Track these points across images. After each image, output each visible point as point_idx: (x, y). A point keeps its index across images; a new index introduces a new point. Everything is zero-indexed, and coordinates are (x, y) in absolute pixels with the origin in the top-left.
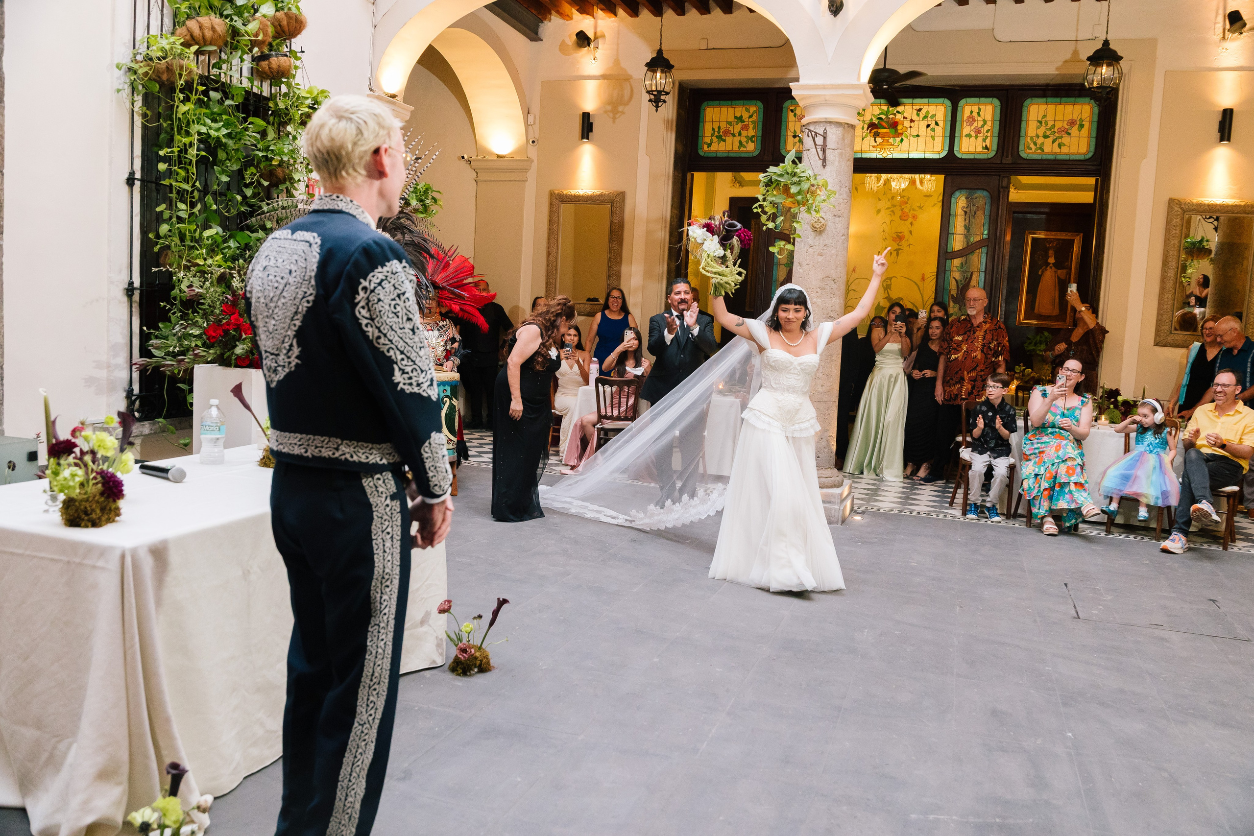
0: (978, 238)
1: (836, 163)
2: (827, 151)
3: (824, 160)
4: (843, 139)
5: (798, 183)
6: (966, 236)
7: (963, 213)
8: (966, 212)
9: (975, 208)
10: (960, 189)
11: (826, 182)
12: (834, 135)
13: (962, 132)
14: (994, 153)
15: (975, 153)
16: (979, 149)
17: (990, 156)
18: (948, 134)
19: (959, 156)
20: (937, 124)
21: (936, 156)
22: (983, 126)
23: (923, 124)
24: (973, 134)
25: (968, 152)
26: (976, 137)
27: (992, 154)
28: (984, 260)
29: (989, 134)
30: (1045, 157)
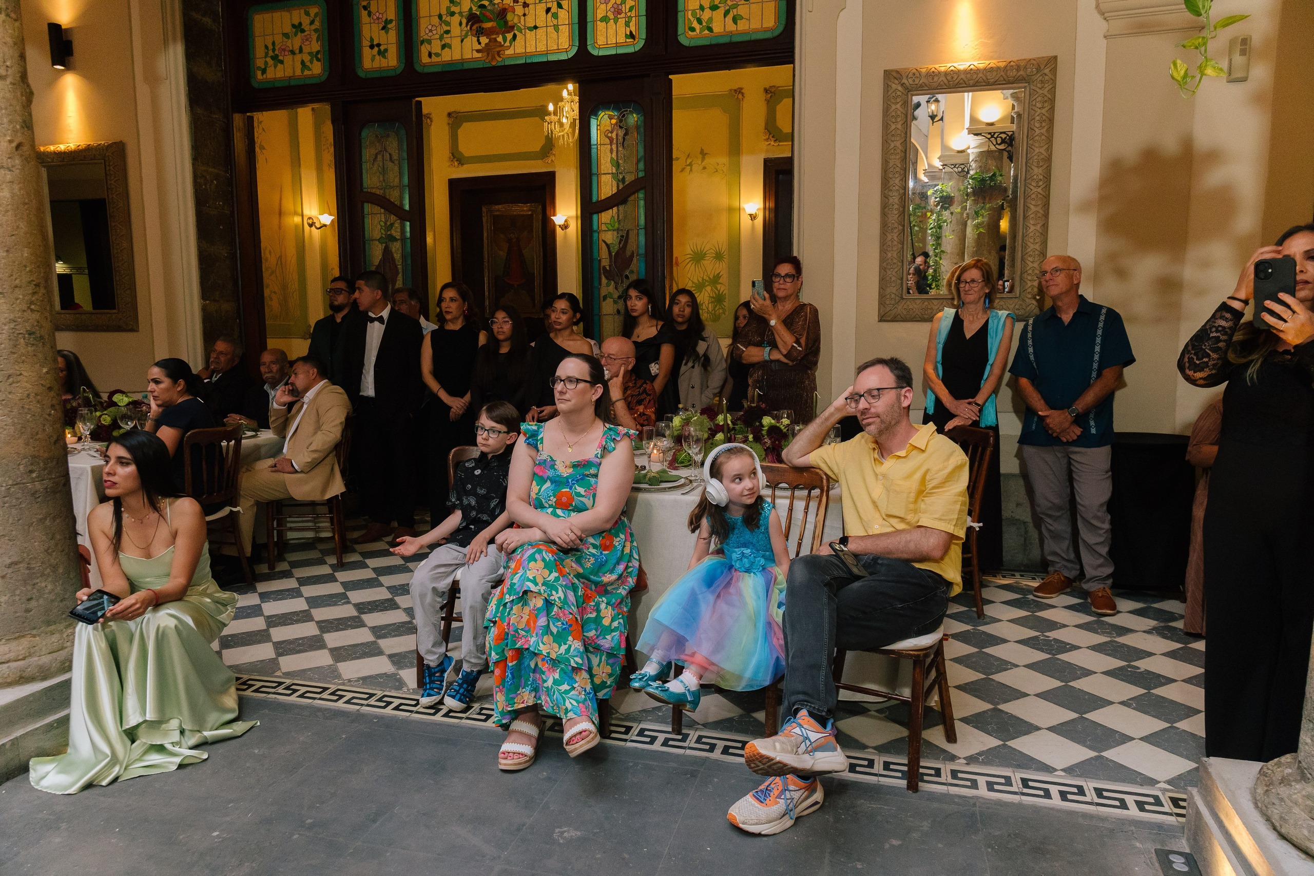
0: (632, 178)
6: (617, 176)
7: (608, 141)
8: (611, 140)
13: (595, 14)
14: (642, 43)
15: (617, 45)
16: (622, 39)
17: (638, 47)
18: (576, 20)
19: (595, 52)
20: (560, 5)
21: (563, 56)
22: (623, 2)
23: (541, 8)
24: (611, 15)
25: (607, 45)
26: (616, 21)
27: (640, 44)
28: (642, 210)
29: (633, 14)
30: (714, 41)
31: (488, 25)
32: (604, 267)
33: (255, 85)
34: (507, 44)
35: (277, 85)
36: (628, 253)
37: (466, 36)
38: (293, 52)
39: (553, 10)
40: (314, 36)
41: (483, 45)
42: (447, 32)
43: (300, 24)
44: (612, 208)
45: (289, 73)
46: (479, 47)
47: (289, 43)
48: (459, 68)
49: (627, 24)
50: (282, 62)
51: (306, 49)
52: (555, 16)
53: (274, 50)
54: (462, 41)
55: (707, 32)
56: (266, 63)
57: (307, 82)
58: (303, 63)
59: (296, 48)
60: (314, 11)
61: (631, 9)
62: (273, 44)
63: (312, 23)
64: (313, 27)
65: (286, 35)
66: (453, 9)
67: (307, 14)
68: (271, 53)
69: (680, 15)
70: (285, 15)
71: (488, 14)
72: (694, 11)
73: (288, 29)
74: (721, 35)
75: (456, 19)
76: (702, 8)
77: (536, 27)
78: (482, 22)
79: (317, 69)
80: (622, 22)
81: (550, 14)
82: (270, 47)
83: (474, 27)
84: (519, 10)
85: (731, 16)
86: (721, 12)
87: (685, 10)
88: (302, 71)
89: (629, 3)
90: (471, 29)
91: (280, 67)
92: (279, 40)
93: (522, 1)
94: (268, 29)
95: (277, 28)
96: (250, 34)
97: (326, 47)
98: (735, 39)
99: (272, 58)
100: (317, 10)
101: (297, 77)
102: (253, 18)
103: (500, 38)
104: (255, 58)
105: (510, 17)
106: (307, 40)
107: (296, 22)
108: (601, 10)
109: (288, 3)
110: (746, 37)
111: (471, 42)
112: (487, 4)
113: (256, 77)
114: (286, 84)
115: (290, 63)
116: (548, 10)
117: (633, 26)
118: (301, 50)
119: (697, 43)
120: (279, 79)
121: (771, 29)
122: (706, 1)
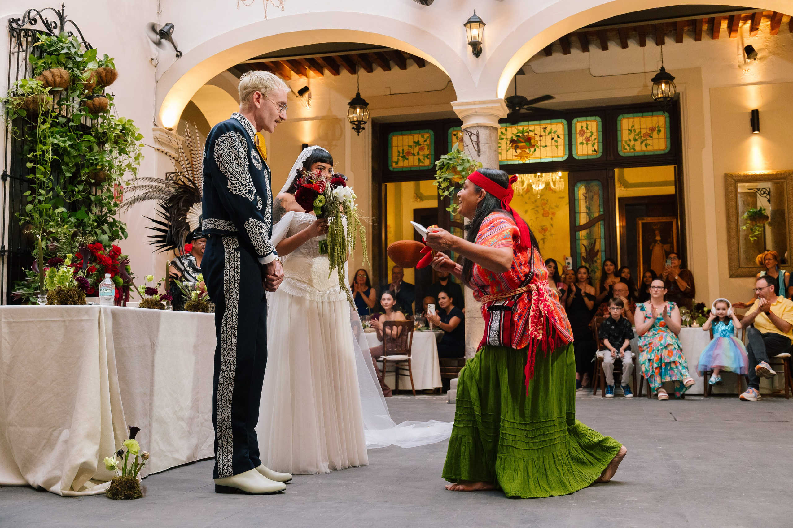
0: (596, 215)
1: (487, 153)
2: (480, 145)
3: (479, 151)
4: (490, 137)
5: (462, 164)
6: (588, 214)
7: (584, 198)
8: (586, 197)
9: (591, 194)
10: (580, 180)
12: (484, 134)
13: (577, 142)
14: (601, 154)
15: (588, 155)
16: (590, 152)
17: (598, 157)
18: (567, 143)
19: (576, 158)
20: (558, 137)
21: (560, 159)
22: (591, 136)
23: (549, 138)
24: (585, 142)
25: (583, 155)
26: (587, 144)
27: (599, 155)
28: (603, 230)
29: (596, 141)
30: (637, 154)
31: (522, 144)
32: (583, 257)
33: (391, 169)
34: (531, 153)
35: (404, 170)
36: (596, 250)
37: (509, 149)
38: (414, 155)
39: (555, 139)
40: (426, 148)
41: (518, 153)
42: (500, 147)
43: (418, 141)
44: (586, 229)
45: (411, 164)
46: (516, 154)
47: (412, 150)
48: (506, 163)
49: (593, 146)
50: (407, 159)
51: (421, 153)
52: (556, 141)
53: (403, 153)
54: (507, 151)
55: (632, 150)
56: (398, 159)
57: (422, 168)
58: (419, 160)
59: (416, 152)
60: (426, 136)
61: (595, 139)
62: (403, 150)
63: (425, 141)
64: (426, 143)
65: (410, 147)
66: (502, 137)
67: (423, 137)
68: (401, 155)
69: (619, 143)
70: (410, 137)
71: (521, 140)
72: (626, 142)
73: (411, 143)
74: (638, 152)
75: (503, 142)
76: (630, 140)
78: (518, 143)
79: (427, 162)
80: (590, 145)
81: (553, 141)
82: (401, 152)
83: (514, 145)
84: (537, 138)
85: (644, 144)
86: (639, 142)
87: (622, 141)
88: (419, 163)
89: (594, 137)
90: (512, 146)
91: (406, 161)
92: (406, 149)
93: (539, 134)
94: (400, 143)
95: (406, 143)
96: (389, 145)
97: (433, 152)
98: (647, 154)
99: (402, 157)
100: (428, 135)
101: (416, 166)
102: (392, 138)
103: (527, 150)
104: (392, 157)
105: (532, 141)
106: (422, 149)
107: (416, 140)
108: (580, 139)
109: (412, 132)
110: (652, 153)
111: (512, 152)
112: (520, 135)
113: (392, 166)
114: (409, 169)
115: (412, 160)
116: (553, 139)
117: (596, 147)
118: (418, 154)
119: (626, 155)
120: (406, 167)
121: (664, 150)
122: (632, 137)
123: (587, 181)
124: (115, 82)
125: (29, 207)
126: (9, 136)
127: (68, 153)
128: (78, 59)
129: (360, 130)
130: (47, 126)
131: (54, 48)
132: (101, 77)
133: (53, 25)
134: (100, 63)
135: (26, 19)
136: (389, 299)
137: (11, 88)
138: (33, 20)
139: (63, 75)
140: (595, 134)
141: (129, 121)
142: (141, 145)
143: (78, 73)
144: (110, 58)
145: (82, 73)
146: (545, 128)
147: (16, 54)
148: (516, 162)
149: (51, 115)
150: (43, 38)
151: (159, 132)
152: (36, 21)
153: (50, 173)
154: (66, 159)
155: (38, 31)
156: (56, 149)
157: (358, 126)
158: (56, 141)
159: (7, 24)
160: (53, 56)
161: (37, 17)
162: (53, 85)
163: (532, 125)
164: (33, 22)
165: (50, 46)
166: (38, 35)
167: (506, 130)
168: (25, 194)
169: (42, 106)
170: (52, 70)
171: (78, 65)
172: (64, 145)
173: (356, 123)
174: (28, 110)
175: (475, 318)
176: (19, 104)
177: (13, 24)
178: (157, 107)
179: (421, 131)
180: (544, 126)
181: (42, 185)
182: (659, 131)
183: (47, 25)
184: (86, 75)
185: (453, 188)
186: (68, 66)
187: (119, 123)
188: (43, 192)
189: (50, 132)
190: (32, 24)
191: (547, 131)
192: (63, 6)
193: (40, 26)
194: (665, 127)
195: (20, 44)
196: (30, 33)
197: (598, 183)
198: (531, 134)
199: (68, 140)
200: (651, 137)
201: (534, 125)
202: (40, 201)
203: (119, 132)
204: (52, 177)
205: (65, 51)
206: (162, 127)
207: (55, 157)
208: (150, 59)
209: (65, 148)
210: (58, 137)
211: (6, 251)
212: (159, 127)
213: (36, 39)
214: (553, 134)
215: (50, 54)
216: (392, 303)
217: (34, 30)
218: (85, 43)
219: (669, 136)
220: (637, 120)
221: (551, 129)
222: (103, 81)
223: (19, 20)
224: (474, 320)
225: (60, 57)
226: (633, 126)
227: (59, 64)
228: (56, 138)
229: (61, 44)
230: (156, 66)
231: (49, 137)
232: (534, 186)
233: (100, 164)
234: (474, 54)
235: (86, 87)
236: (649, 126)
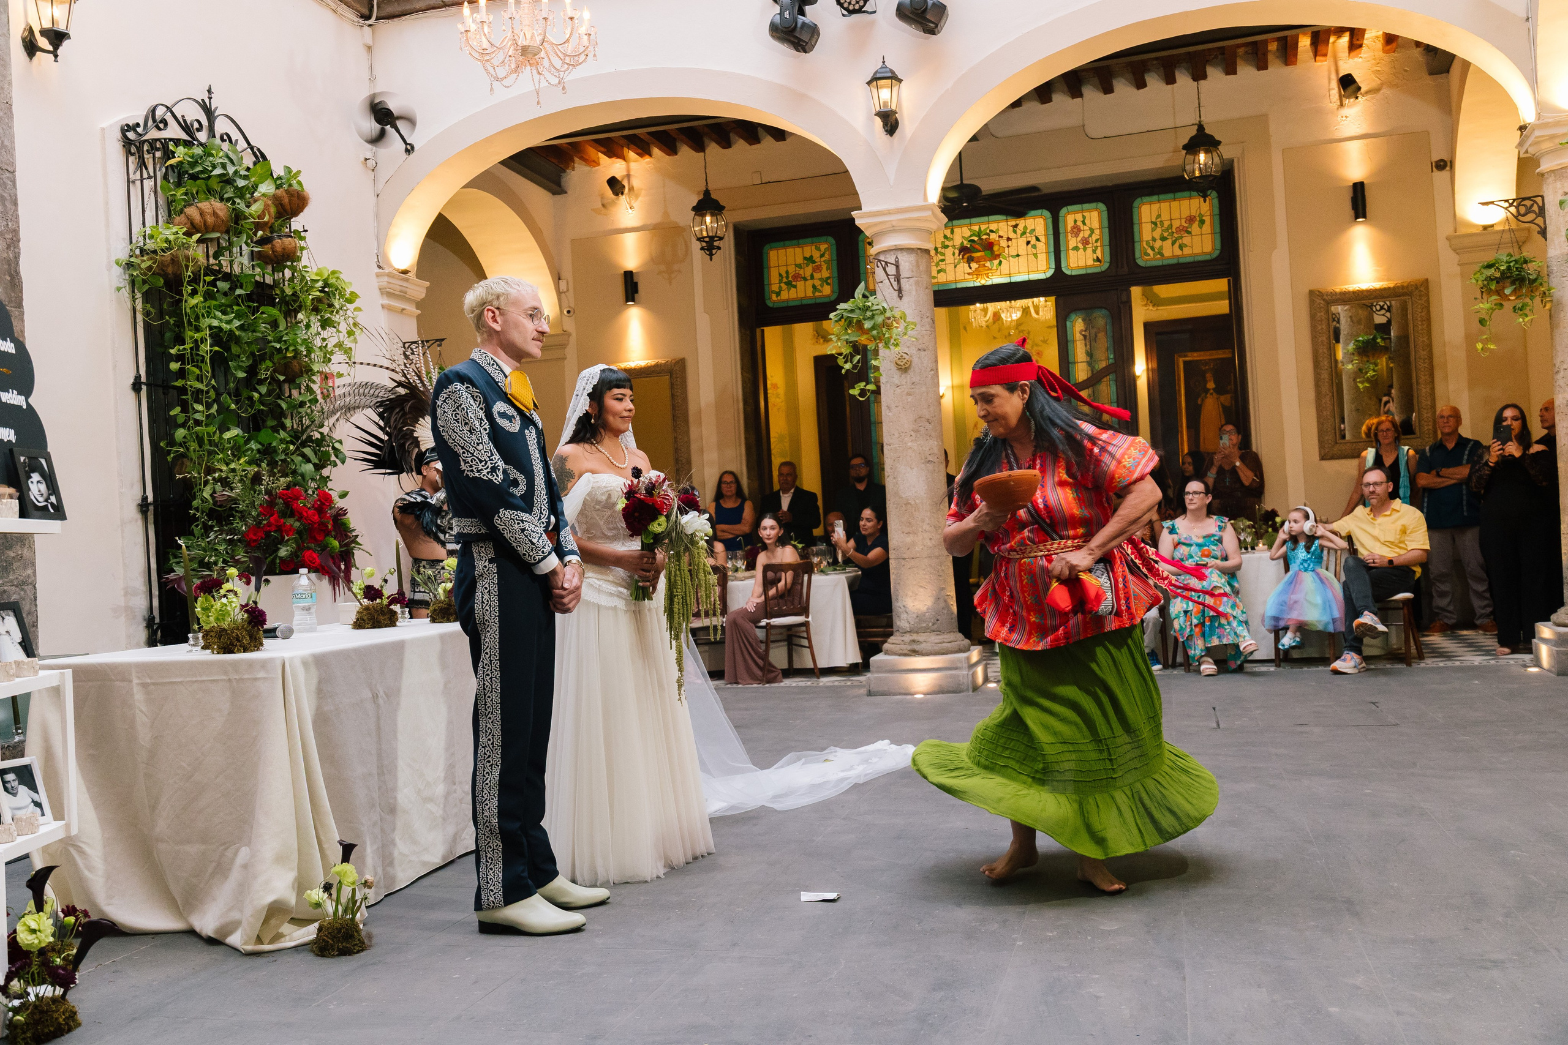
0: (1103, 364)
1: (914, 293)
2: (902, 281)
3: (900, 291)
4: (918, 266)
5: (872, 317)
6: (1089, 364)
7: (1082, 337)
8: (1085, 336)
9: (1093, 331)
10: (1075, 310)
11: (904, 313)
12: (907, 263)
13: (1067, 246)
14: (1108, 265)
15: (1086, 267)
16: (1090, 262)
17: (1103, 269)
18: (1052, 249)
19: (1068, 272)
20: (1038, 239)
21: (1041, 276)
22: (1090, 236)
23: (1022, 241)
24: (1080, 245)
25: (1078, 268)
26: (1085, 249)
27: (1105, 266)
28: (1114, 388)
29: (1099, 244)
30: (1165, 263)
31: (979, 254)
33: (770, 305)
34: (994, 268)
35: (791, 304)
37: (959, 263)
38: (805, 279)
39: (1032, 243)
40: (824, 267)
41: (973, 269)
42: (943, 260)
43: (811, 257)
44: (1088, 388)
45: (801, 295)
46: (970, 271)
47: (801, 272)
48: (953, 286)
49: (1094, 252)
50: (795, 287)
51: (817, 276)
52: (1034, 247)
53: (787, 277)
54: (955, 267)
55: (1158, 256)
56: (780, 288)
57: (818, 301)
58: (814, 287)
59: (808, 275)
60: (823, 247)
61: (1097, 241)
62: (787, 272)
63: (822, 256)
64: (823, 259)
65: (799, 266)
66: (947, 243)
67: (818, 249)
68: (785, 280)
69: (1137, 245)
70: (798, 250)
71: (977, 247)
72: (1147, 242)
73: (800, 260)
74: (1169, 258)
75: (949, 252)
76: (1154, 240)
77: (1018, 255)
78: (973, 252)
79: (827, 290)
80: (1089, 251)
81: (1030, 246)
82: (784, 275)
83: (966, 256)
84: (1003, 243)
85: (1177, 245)
86: (1169, 242)
87: (1141, 241)
88: (814, 293)
89: (1095, 237)
90: (963, 258)
91: (793, 290)
92: (792, 270)
93: (1005, 236)
94: (782, 262)
95: (791, 261)
96: (765, 265)
97: (836, 274)
98: (1182, 261)
99: (786, 283)
100: (826, 246)
101: (810, 298)
102: (768, 254)
103: (988, 264)
104: (770, 284)
105: (996, 248)
106: (818, 269)
107: (808, 255)
108: (1073, 242)
109: (801, 241)
110: (1191, 260)
111: (964, 267)
112: (976, 239)
113: (770, 298)
114: (798, 303)
115: (803, 288)
116: (1028, 243)
117: (1099, 253)
118: (812, 277)
119: (1149, 264)
120: (793, 300)
121: (1210, 253)
122: (1157, 234)
123: (1086, 309)
124: (306, 210)
125: (180, 433)
126: (140, 318)
127: (237, 340)
128: (241, 183)
129: (714, 251)
130: (197, 299)
131: (200, 168)
132: (281, 205)
133: (196, 125)
134: (279, 182)
135: (150, 122)
136: (772, 528)
137: (134, 241)
138: (161, 122)
139: (218, 212)
140: (1097, 232)
141: (333, 272)
142: (358, 309)
143: (242, 206)
144: (294, 171)
145: (248, 207)
146: (1016, 226)
147: (138, 183)
148: (971, 284)
149: (205, 281)
150: (181, 152)
151: (386, 279)
152: (166, 124)
153: (209, 375)
154: (235, 349)
155: (171, 140)
156: (217, 335)
157: (710, 245)
158: (215, 323)
159: (119, 135)
160: (198, 182)
161: (169, 116)
162: (203, 229)
163: (994, 222)
164: (161, 126)
165: (193, 164)
166: (171, 146)
167: (952, 232)
168: (172, 413)
169: (187, 267)
170: (199, 205)
171: (240, 192)
172: (228, 327)
173: (707, 239)
174: (165, 275)
175: (904, 559)
176: (150, 268)
177: (127, 133)
178: (381, 238)
179: (814, 239)
180: (1014, 223)
181: (198, 395)
182: (1202, 222)
183: (186, 128)
184: (256, 208)
185: (859, 357)
186: (226, 196)
187: (319, 278)
188: (199, 407)
189: (204, 308)
190: (160, 129)
191: (1019, 232)
192: (209, 91)
193: (174, 131)
194: (1212, 216)
195: (142, 164)
196: (158, 145)
197: (1104, 312)
198: (993, 236)
199: (235, 318)
200: (1189, 233)
201: (998, 221)
202: (198, 423)
203: (318, 293)
204: (213, 382)
205: (218, 171)
206: (391, 270)
207: (217, 348)
208: (363, 159)
209: (231, 330)
210: (219, 314)
211: (150, 504)
212: (387, 271)
213: (168, 154)
214: (1028, 235)
215: (194, 177)
216: (778, 533)
217: (165, 139)
218: (252, 148)
219: (1218, 230)
220: (1165, 206)
221: (1025, 227)
222: (285, 211)
223: (138, 125)
224: (903, 562)
225: (210, 182)
226: (1159, 216)
227: (210, 192)
228: (215, 317)
229: (211, 159)
230: (373, 170)
231: (203, 316)
232: (1003, 316)
233: (291, 348)
234: (886, 131)
235: (258, 226)
236: (1185, 214)
